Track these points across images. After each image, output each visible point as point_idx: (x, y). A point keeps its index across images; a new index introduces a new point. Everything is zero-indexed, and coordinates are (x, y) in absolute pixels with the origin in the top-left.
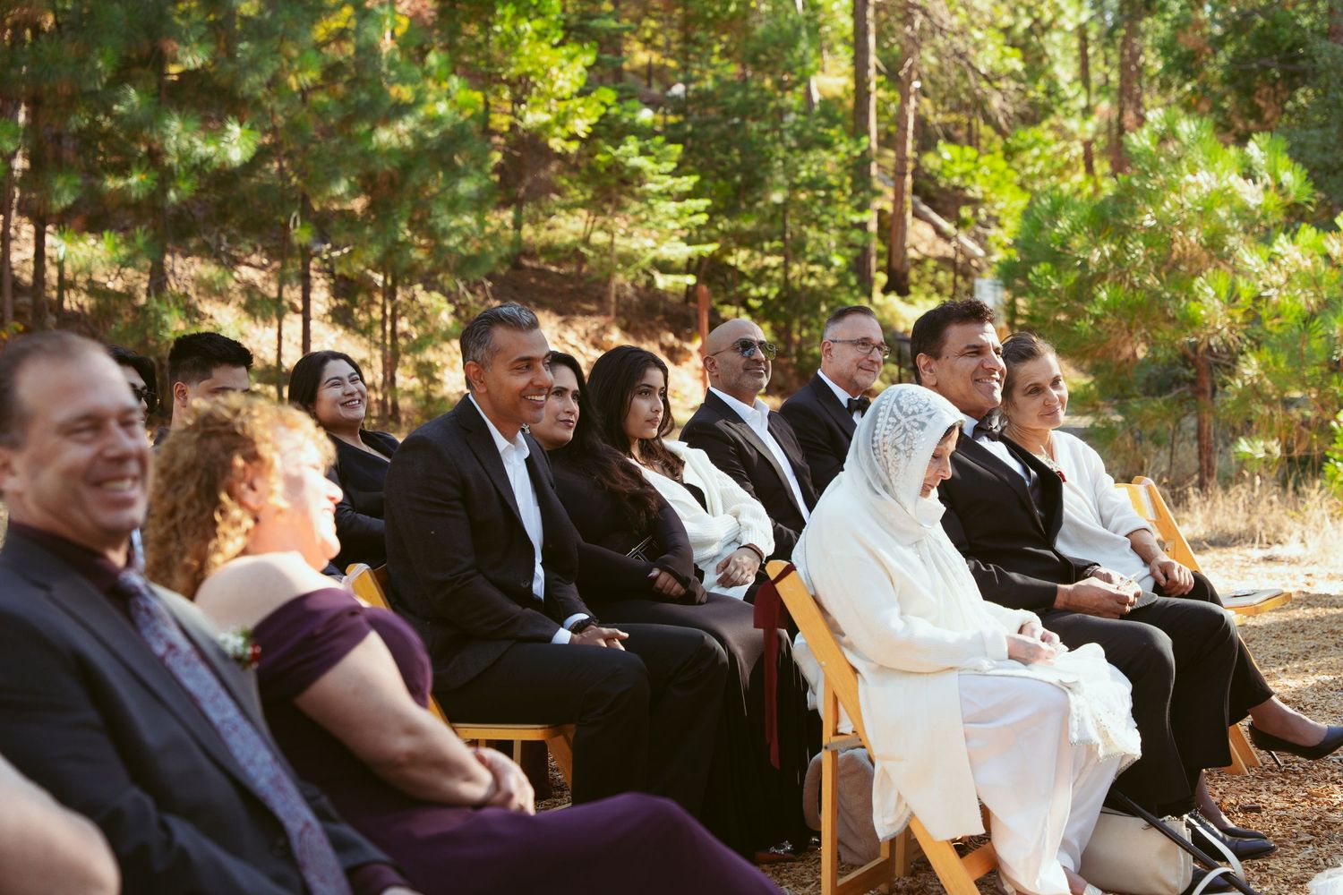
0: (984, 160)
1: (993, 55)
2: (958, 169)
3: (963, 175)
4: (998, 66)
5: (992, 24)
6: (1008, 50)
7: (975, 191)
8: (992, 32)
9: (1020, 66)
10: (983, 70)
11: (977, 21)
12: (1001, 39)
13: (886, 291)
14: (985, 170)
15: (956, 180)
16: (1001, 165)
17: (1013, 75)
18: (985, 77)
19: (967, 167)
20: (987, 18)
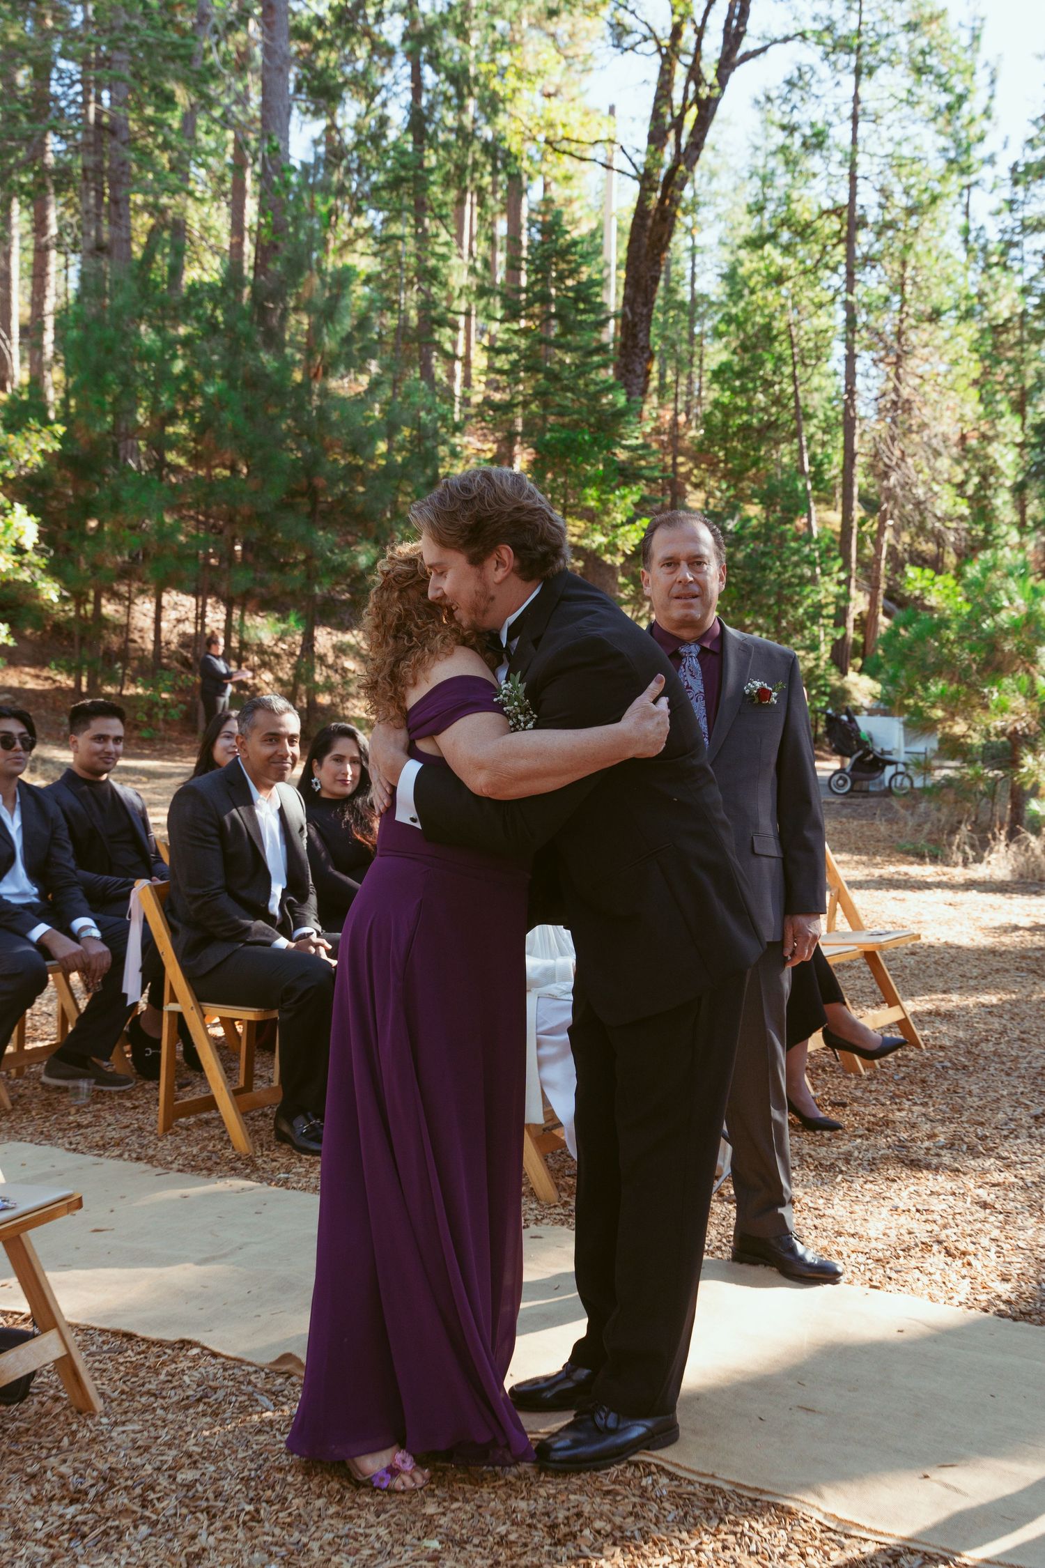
0: (939, 579)
1: (947, 503)
2: (918, 584)
3: (922, 589)
4: (950, 510)
5: (949, 481)
6: (959, 500)
7: (932, 600)
8: (947, 486)
9: (967, 512)
10: (939, 514)
11: (939, 478)
12: (953, 491)
13: (861, 671)
14: (939, 586)
15: (917, 593)
16: (952, 583)
17: (962, 518)
18: (939, 519)
19: (925, 583)
20: (946, 476)
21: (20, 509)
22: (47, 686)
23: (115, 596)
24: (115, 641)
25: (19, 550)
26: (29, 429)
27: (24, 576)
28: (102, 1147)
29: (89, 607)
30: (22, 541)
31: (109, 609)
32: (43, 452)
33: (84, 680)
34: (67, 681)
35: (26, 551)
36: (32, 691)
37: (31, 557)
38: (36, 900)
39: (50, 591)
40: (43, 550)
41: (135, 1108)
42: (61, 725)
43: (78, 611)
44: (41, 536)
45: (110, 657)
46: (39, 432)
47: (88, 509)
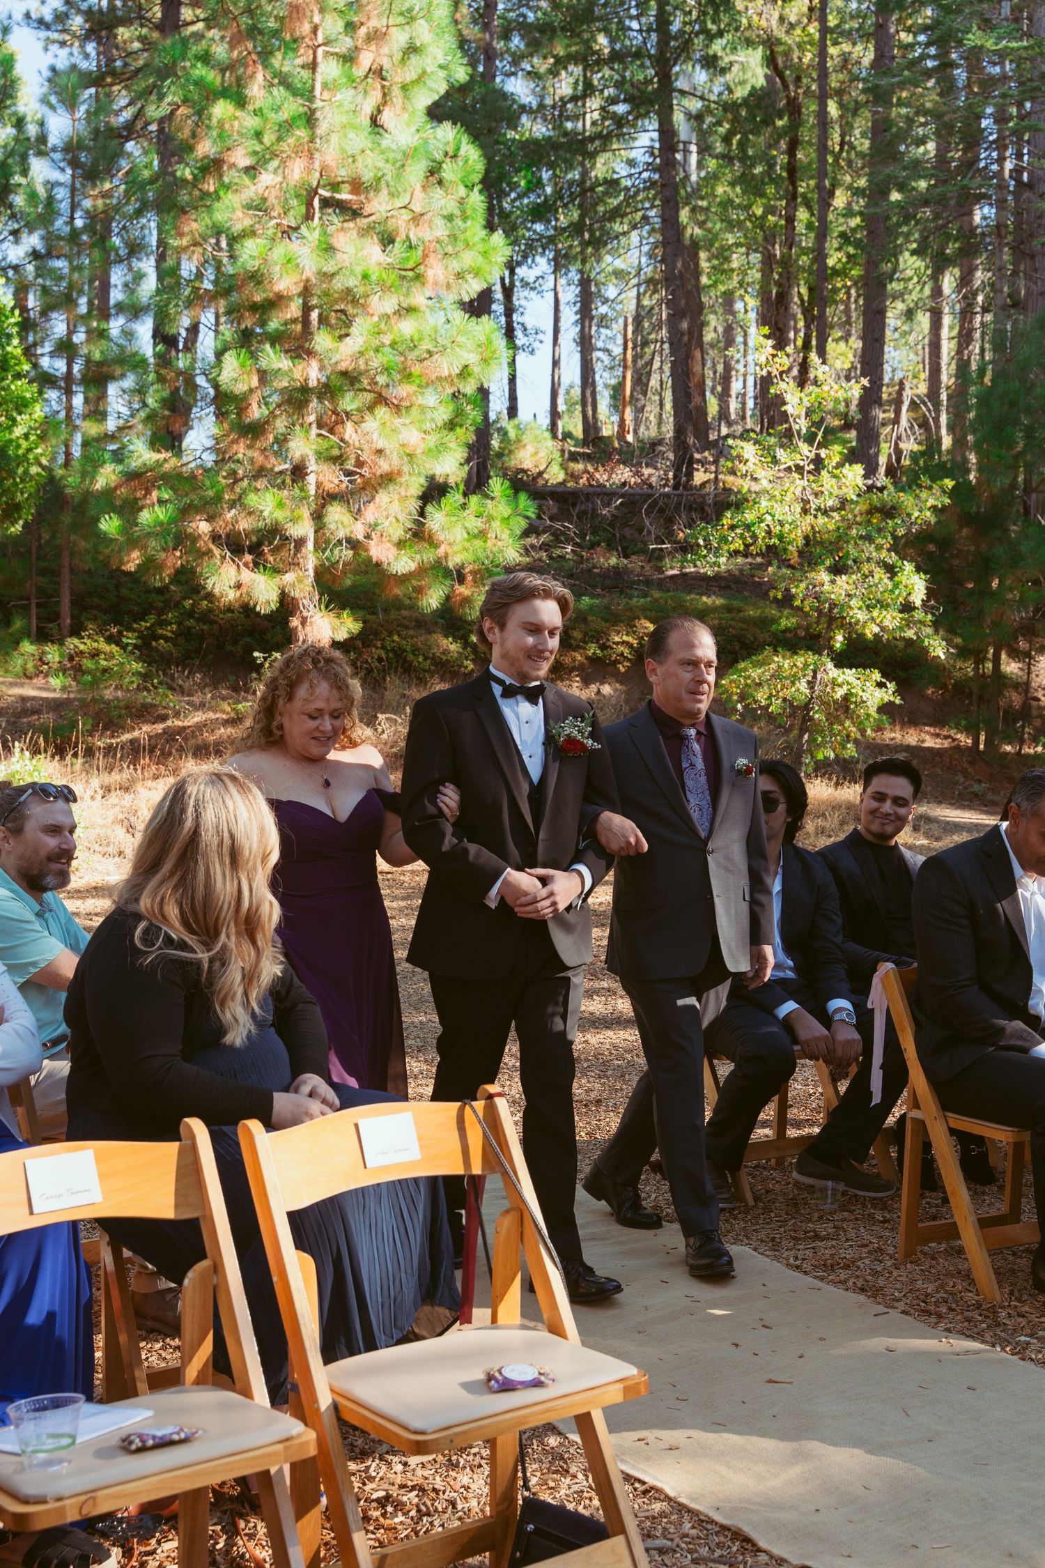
21: (909, 567)
22: (946, 744)
23: (1015, 654)
24: (1016, 699)
25: (907, 608)
26: (920, 486)
27: (910, 634)
28: (827, 1269)
29: (990, 665)
30: (911, 599)
31: (1011, 667)
32: (934, 508)
33: (982, 738)
34: (965, 740)
35: (915, 608)
36: (929, 749)
37: (919, 615)
38: (790, 974)
39: (938, 649)
40: (933, 607)
41: (885, 1221)
42: (956, 783)
43: (976, 669)
44: (930, 593)
45: (1012, 716)
46: (930, 488)
47: (985, 567)
